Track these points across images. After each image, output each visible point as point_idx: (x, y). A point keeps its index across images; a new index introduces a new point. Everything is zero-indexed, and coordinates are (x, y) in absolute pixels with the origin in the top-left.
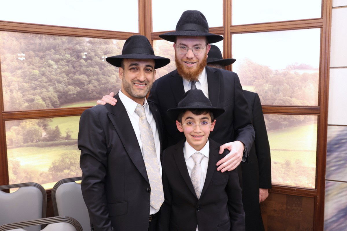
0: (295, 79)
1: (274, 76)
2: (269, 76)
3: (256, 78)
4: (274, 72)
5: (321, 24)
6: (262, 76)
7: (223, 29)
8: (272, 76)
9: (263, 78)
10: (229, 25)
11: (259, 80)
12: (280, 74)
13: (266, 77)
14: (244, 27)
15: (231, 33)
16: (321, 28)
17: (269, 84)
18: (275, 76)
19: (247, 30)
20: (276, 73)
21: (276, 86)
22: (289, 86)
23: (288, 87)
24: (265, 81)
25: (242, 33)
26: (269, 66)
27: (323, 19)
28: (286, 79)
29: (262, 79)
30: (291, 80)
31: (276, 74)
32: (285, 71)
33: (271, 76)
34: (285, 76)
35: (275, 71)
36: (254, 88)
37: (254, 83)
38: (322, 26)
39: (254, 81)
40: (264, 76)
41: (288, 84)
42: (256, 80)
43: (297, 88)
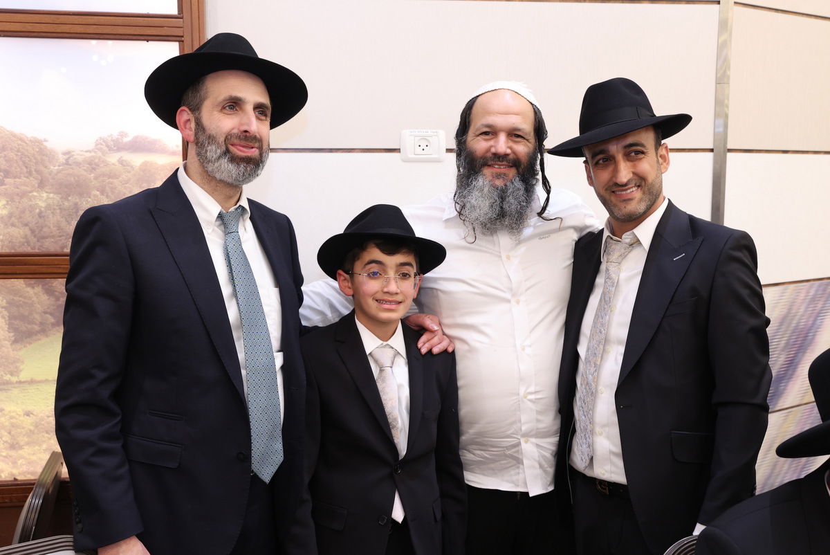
0: (120, 179)
1: (61, 167)
2: (46, 167)
3: (7, 173)
4: (62, 159)
5: (178, 32)
6: (25, 170)
8: (56, 168)
9: (30, 173)
11: (17, 180)
12: (78, 164)
13: (36, 170)
16: (179, 41)
17: (47, 192)
18: (63, 170)
20: (67, 160)
21: (69, 198)
22: (108, 197)
24: (35, 183)
26: (45, 141)
27: (182, 18)
28: (96, 178)
29: (27, 177)
30: (111, 180)
31: (67, 163)
32: (93, 154)
33: (54, 168)
34: (94, 169)
35: (64, 154)
38: (183, 37)
40: (33, 170)
41: (103, 192)
42: (7, 180)
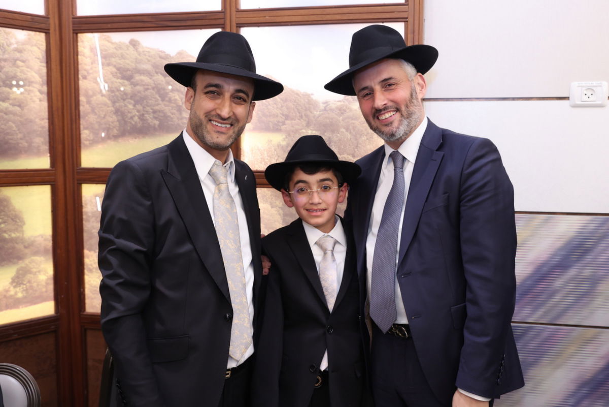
0: (360, 120)
1: (321, 113)
2: (311, 112)
3: (287, 117)
4: (322, 106)
5: (405, 15)
6: (298, 114)
7: (221, 16)
8: (318, 113)
9: (301, 117)
10: (234, 9)
11: (293, 121)
12: (332, 110)
13: (305, 115)
14: (262, 14)
15: (237, 24)
16: (404, 22)
17: (311, 130)
18: (322, 114)
19: (268, 19)
20: (325, 107)
21: (326, 134)
22: (350, 133)
23: (349, 136)
24: (304, 123)
25: (258, 26)
26: (312, 94)
27: (407, 5)
28: (343, 120)
29: (299, 120)
30: (353, 121)
31: (325, 110)
32: (342, 103)
33: (317, 113)
34: (343, 113)
35: (324, 103)
36: (284, 137)
37: (283, 127)
38: (407, 18)
39: (284, 123)
40: (303, 114)
41: (347, 129)
42: (287, 122)
43: (364, 138)
